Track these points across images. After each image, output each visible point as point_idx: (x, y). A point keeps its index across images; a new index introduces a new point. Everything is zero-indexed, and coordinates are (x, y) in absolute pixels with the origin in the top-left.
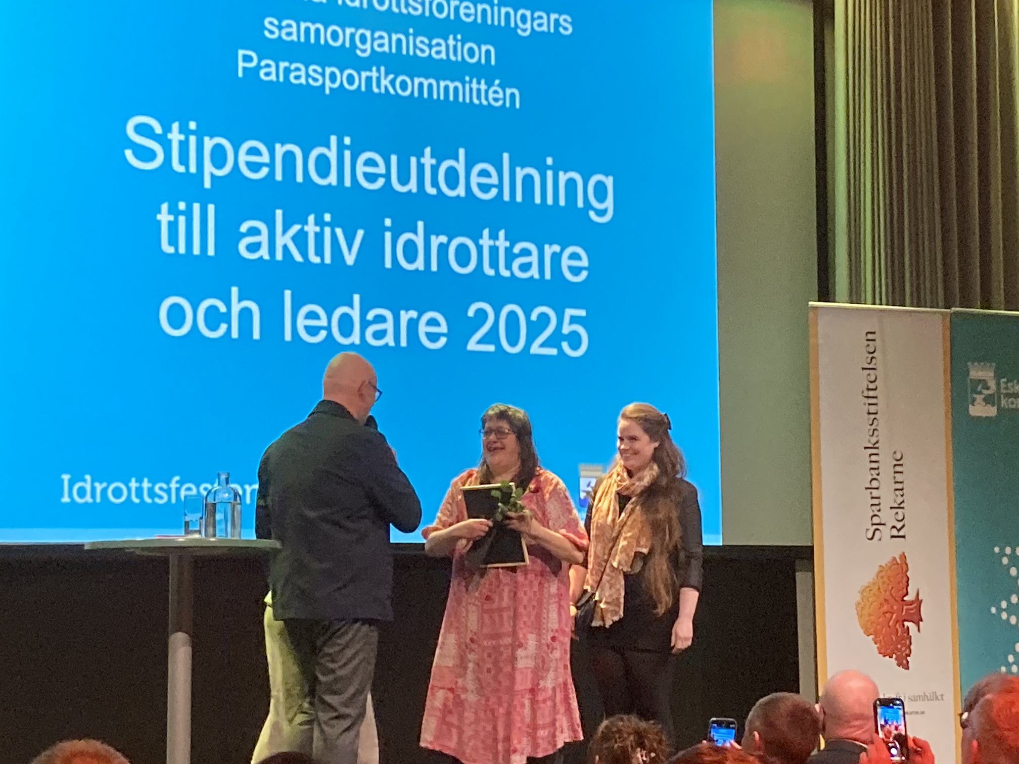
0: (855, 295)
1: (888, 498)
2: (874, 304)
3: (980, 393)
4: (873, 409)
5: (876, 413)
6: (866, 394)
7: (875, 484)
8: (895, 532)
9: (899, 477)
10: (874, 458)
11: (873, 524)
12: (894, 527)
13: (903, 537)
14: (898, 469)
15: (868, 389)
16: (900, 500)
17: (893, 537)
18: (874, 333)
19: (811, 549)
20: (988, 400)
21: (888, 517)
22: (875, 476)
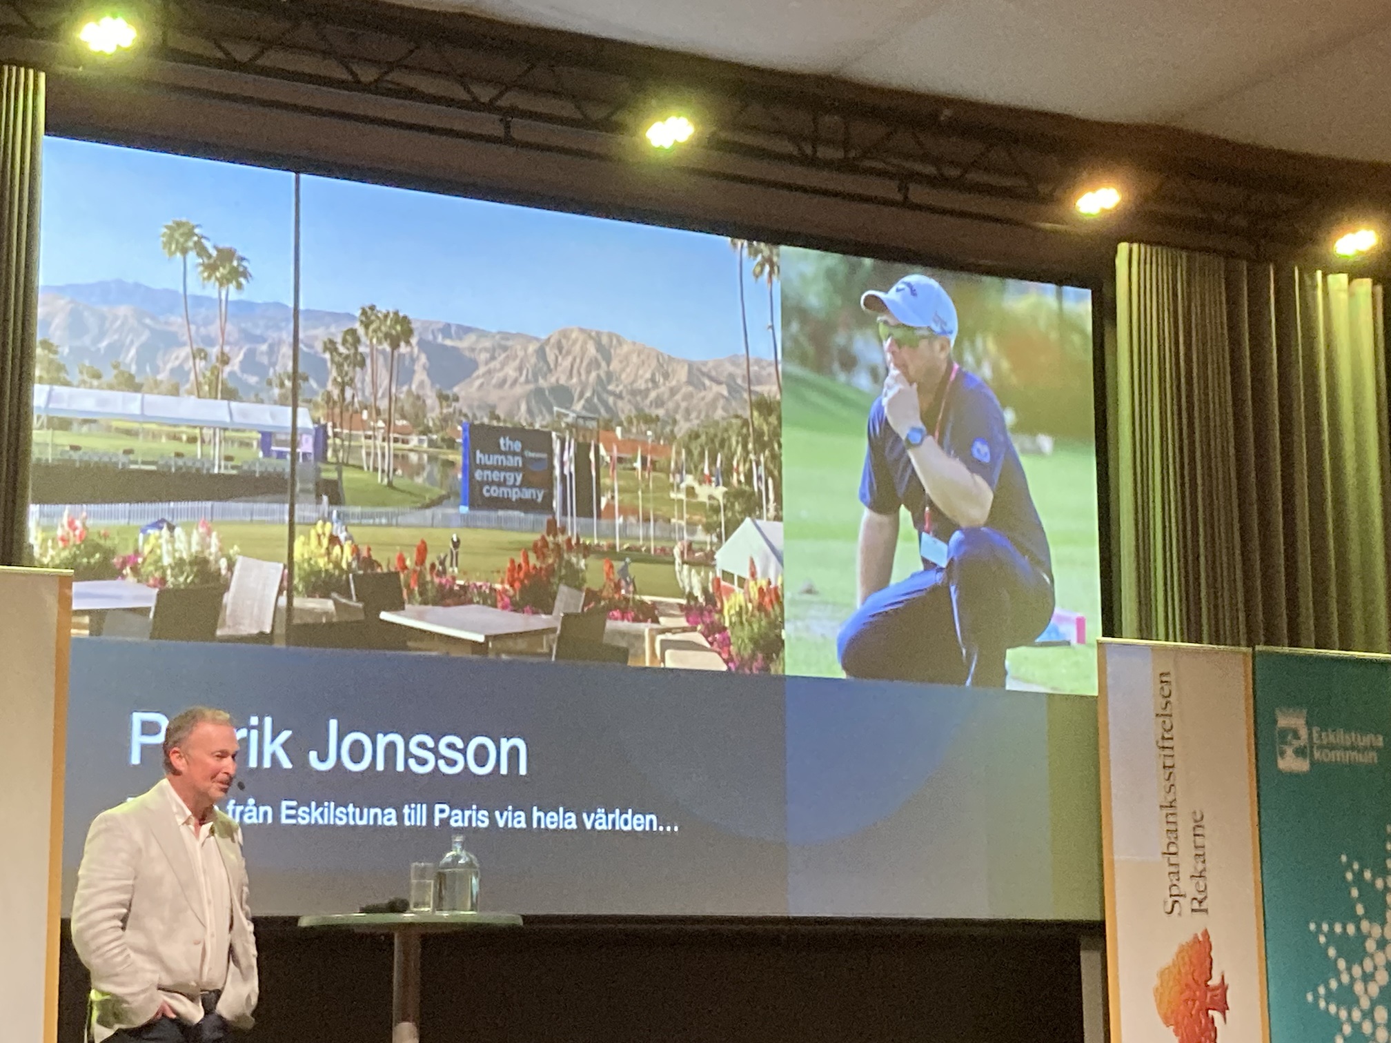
0: (1145, 631)
1: (1187, 866)
2: (1167, 640)
3: (1291, 744)
4: (1168, 763)
5: (1173, 767)
6: (1161, 744)
7: (1173, 849)
8: (1196, 905)
9: (1199, 840)
10: (1171, 819)
11: (1171, 896)
12: (1195, 899)
13: (1206, 911)
14: (1199, 831)
15: (1163, 738)
16: (1200, 867)
17: (1193, 910)
18: (1168, 674)
19: (1101, 925)
21: (1187, 886)
22: (1173, 840)
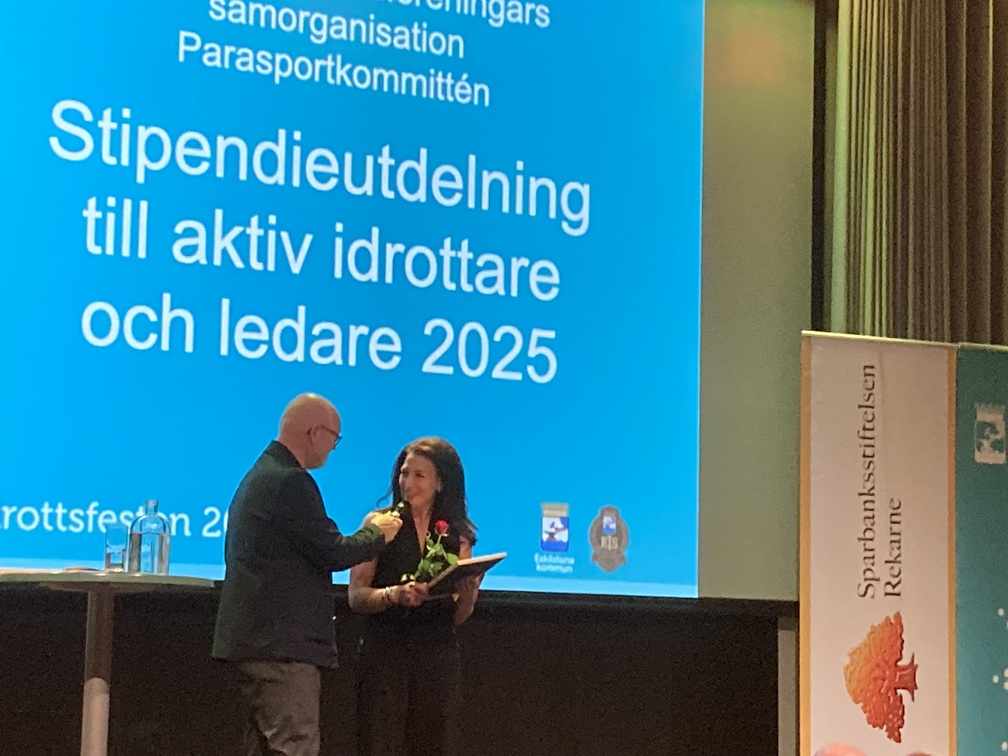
0: (853, 326)
1: (883, 552)
2: (873, 334)
3: (988, 438)
4: (869, 451)
5: (873, 456)
6: (862, 433)
7: (869, 534)
8: (889, 589)
9: (896, 528)
10: (868, 505)
11: (866, 579)
12: (889, 583)
13: (898, 595)
14: (895, 518)
15: (865, 429)
16: (896, 552)
17: (887, 594)
18: (872, 367)
19: (797, 604)
20: (997, 446)
21: (882, 572)
22: (869, 526)
